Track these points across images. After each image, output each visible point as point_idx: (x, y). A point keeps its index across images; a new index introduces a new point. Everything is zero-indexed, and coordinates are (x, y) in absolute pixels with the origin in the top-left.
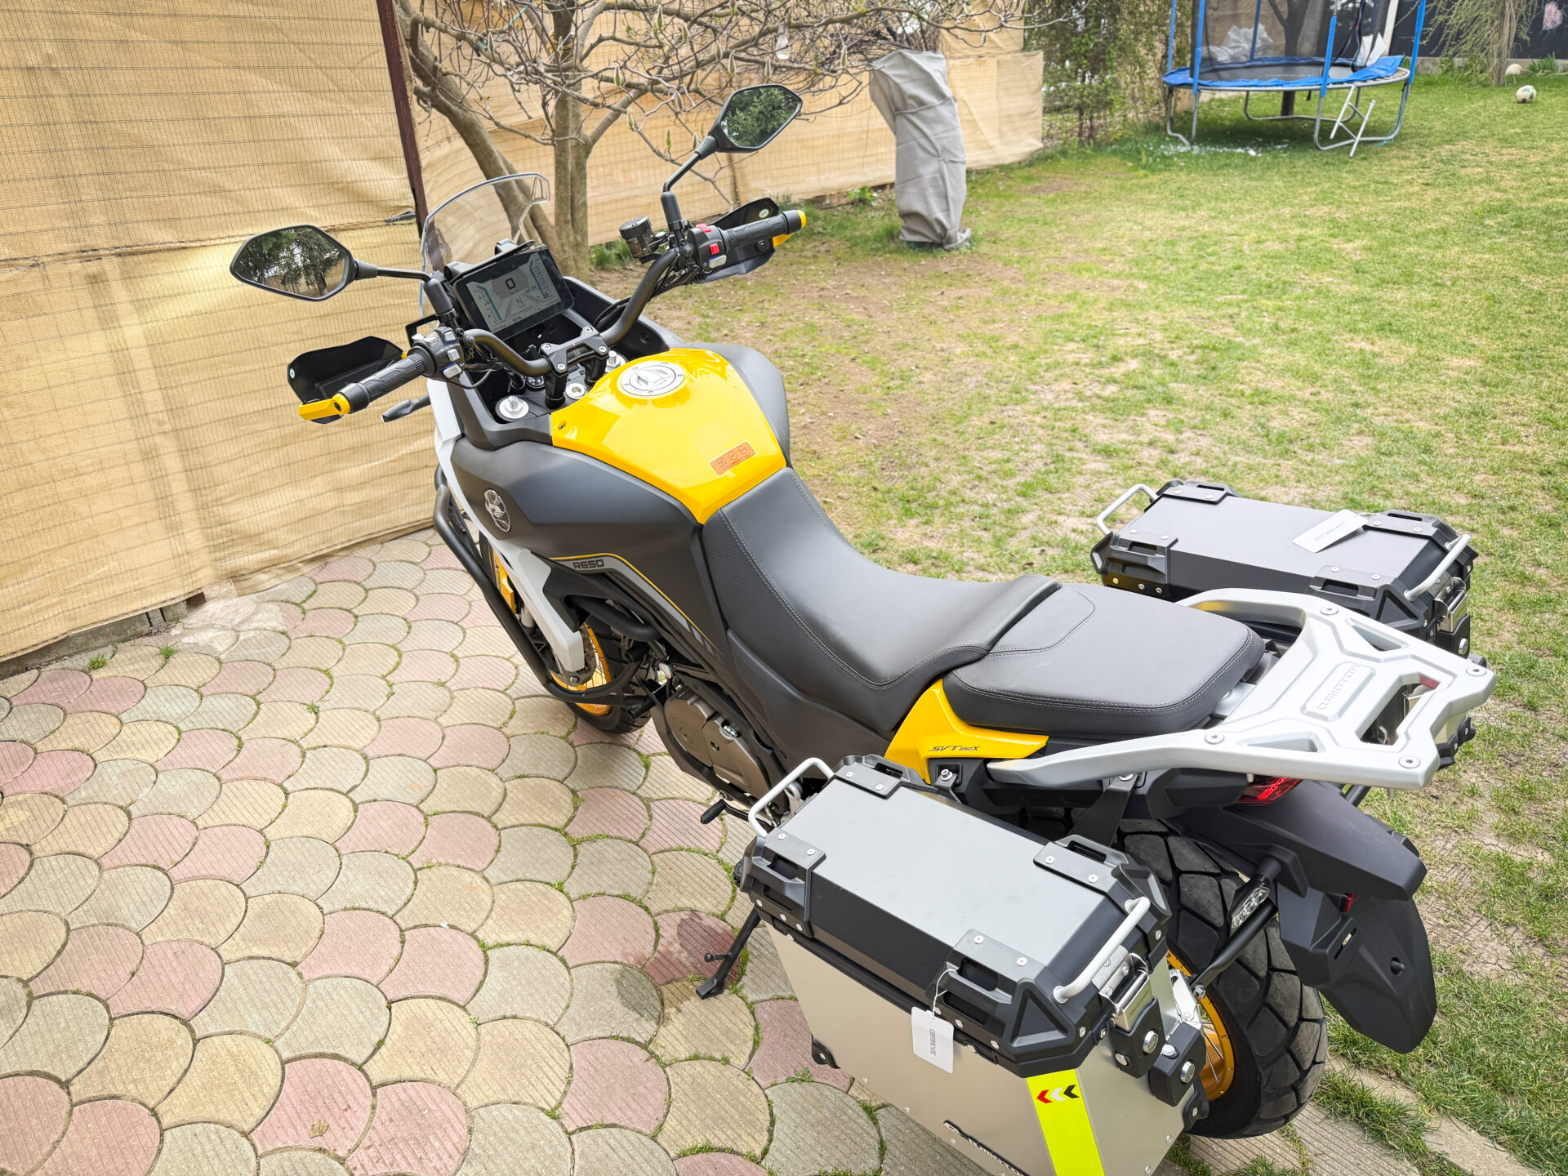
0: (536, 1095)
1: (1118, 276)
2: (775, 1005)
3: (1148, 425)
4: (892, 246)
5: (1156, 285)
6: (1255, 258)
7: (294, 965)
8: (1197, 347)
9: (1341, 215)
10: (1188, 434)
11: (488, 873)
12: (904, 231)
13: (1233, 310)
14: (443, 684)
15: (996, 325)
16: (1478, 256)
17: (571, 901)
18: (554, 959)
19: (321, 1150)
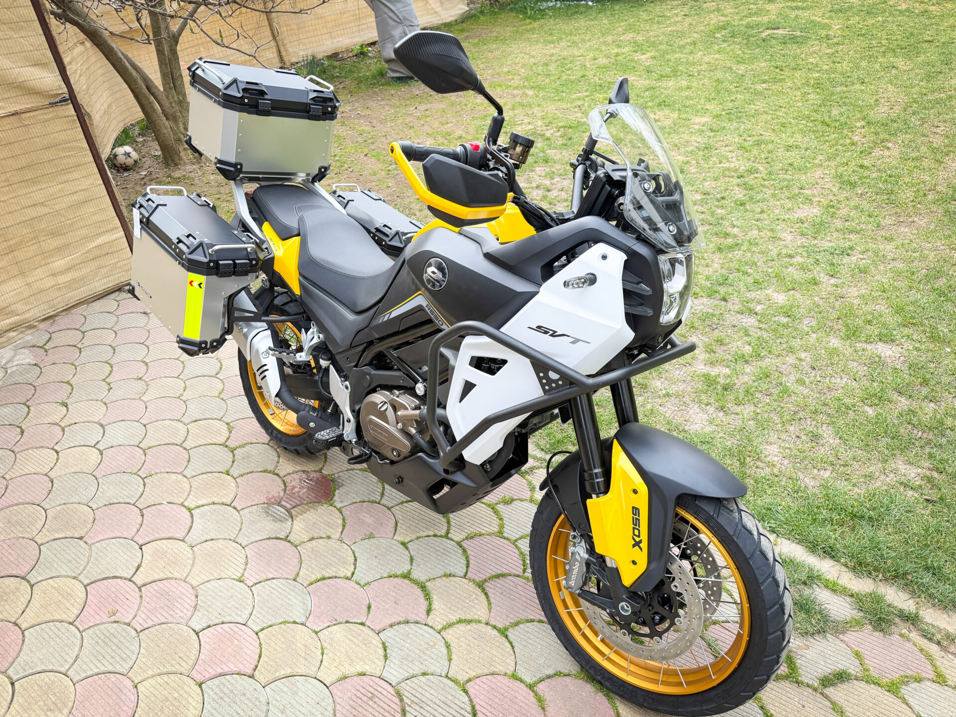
0: (229, 573)
1: (516, 88)
2: (352, 506)
3: (536, 177)
4: (383, 80)
5: (538, 91)
6: (592, 70)
7: (81, 538)
8: (561, 127)
9: (640, 38)
10: (557, 179)
11: (185, 473)
12: (389, 71)
13: (579, 103)
14: (140, 379)
15: (449, 125)
16: (712, 56)
17: (235, 479)
18: (230, 508)
19: (115, 622)
